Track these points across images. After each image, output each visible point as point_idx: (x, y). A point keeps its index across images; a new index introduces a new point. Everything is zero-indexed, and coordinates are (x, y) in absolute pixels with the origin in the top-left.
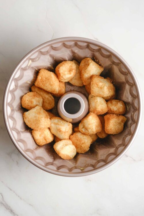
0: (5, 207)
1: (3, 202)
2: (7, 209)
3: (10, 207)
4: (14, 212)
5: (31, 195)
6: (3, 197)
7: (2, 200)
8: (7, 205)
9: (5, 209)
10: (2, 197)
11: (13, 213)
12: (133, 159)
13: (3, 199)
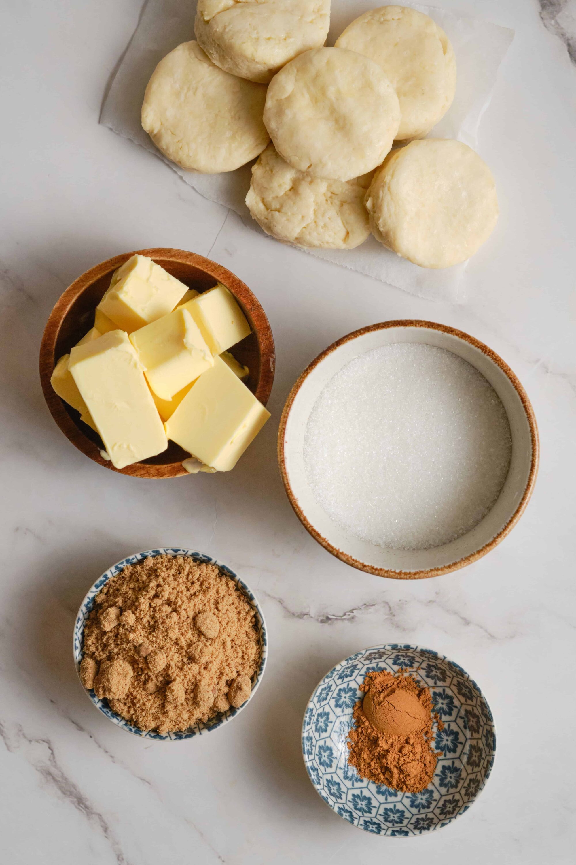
0: (61, 788)
1: (53, 770)
2: (64, 793)
3: (74, 786)
4: (88, 803)
5: (146, 748)
6: (52, 753)
7: (49, 763)
8: (66, 779)
9: (59, 793)
10: (50, 751)
11: (86, 807)
12: (486, 631)
13: (54, 758)
